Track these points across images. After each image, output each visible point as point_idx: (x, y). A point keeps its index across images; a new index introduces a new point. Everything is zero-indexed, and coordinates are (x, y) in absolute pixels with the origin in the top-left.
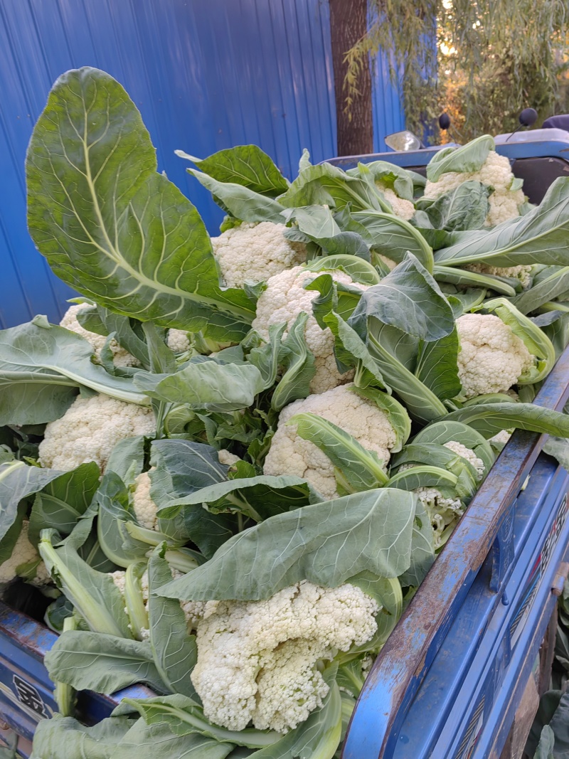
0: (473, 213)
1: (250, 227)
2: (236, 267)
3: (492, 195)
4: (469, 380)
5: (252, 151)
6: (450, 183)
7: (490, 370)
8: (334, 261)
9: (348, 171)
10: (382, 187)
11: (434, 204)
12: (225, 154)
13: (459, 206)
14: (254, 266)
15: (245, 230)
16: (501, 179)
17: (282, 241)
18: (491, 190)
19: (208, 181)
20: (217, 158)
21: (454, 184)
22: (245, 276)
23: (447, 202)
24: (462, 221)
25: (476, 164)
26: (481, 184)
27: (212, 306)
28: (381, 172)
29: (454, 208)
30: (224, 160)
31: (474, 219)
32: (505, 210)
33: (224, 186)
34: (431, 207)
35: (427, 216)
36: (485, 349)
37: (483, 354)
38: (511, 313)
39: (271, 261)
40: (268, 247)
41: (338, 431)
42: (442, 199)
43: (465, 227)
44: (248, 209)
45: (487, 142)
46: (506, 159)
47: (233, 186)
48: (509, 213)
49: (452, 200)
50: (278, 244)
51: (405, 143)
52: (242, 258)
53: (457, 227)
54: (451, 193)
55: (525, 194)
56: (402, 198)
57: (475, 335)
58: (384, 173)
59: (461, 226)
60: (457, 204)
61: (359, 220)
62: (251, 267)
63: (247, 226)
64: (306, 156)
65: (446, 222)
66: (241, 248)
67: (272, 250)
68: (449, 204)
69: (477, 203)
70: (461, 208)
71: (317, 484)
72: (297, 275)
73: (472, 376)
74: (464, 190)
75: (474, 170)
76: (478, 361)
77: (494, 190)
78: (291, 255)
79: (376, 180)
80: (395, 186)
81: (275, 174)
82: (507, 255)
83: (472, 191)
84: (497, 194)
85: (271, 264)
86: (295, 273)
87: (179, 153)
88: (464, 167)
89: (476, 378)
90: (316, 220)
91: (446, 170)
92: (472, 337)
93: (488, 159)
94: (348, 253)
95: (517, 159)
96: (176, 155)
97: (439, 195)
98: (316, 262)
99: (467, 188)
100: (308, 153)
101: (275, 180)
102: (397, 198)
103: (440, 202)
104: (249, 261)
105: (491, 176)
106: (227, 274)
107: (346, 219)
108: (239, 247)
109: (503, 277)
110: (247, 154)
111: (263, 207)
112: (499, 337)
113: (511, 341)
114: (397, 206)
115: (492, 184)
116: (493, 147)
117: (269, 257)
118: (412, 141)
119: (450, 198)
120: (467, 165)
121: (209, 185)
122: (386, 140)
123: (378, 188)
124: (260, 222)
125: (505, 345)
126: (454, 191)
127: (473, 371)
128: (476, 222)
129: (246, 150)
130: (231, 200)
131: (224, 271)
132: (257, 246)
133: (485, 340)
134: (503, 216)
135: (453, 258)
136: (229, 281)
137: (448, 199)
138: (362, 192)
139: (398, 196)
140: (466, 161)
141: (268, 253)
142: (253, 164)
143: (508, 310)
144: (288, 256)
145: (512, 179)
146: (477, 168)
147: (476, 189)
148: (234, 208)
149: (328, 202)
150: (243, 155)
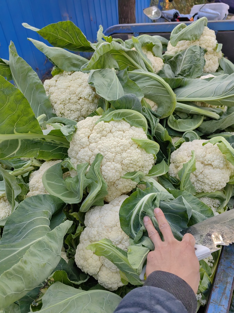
0: (196, 66)
1: (69, 75)
2: (60, 102)
3: (206, 54)
4: (198, 185)
5: (69, 24)
6: (182, 46)
7: (212, 182)
8: (119, 113)
9: (126, 41)
10: (146, 50)
11: (173, 58)
12: (53, 26)
13: (188, 61)
14: (71, 101)
15: (66, 76)
16: (211, 45)
17: (87, 86)
18: (205, 51)
19: (41, 46)
20: (48, 28)
21: (184, 46)
22: (66, 107)
23: (181, 58)
24: (190, 70)
25: (197, 35)
26: (200, 47)
27: (41, 140)
28: (145, 42)
29: (185, 62)
30: (53, 30)
31: (196, 70)
32: (212, 63)
33: (51, 49)
34: (172, 59)
35: (170, 67)
36: (210, 167)
37: (208, 171)
38: (228, 149)
39: (81, 98)
40: (80, 89)
41: (122, 253)
42: (178, 55)
43: (191, 74)
44: (67, 63)
45: (204, 21)
46: (213, 31)
47: (57, 50)
48: (214, 64)
49: (184, 57)
50: (85, 87)
51: (152, 11)
52: (63, 97)
53: (187, 73)
54: (183, 52)
55: (222, 52)
56: (157, 57)
57: (203, 158)
58: (147, 43)
59: (189, 73)
60: (187, 59)
61: (133, 77)
62: (69, 102)
63: (67, 74)
64: (101, 30)
65: (180, 70)
66: (63, 90)
67: (82, 91)
68: (182, 59)
69: (198, 60)
70: (189, 63)
71: (108, 278)
72: (96, 124)
73: (201, 183)
74: (191, 52)
75: (196, 39)
76: (205, 175)
77: (207, 51)
78: (93, 95)
79: (142, 46)
80: (153, 50)
81: (83, 38)
82: (220, 101)
83: (196, 53)
84: (208, 53)
85: (81, 100)
86: (94, 122)
87: (25, 25)
88: (191, 37)
89: (203, 184)
90: (107, 81)
91: (181, 39)
92: (201, 159)
93: (204, 31)
94: (127, 109)
95: (219, 31)
96: (23, 26)
97: (176, 53)
98: (108, 113)
99: (193, 51)
100: (102, 28)
101: (83, 42)
102: (154, 57)
103: (177, 57)
104: (68, 99)
105: (206, 43)
106: (55, 106)
107: (126, 78)
108: (62, 88)
109: (213, 108)
110: (66, 26)
111: (76, 62)
112: (219, 160)
113: (225, 163)
114: (154, 62)
115: (206, 48)
116: (206, 24)
117: (79, 96)
118: (156, 10)
119: (183, 55)
120: (193, 36)
121: (42, 49)
122: (144, 11)
123: (143, 51)
124: (74, 72)
125: (222, 165)
126: (185, 51)
127: (201, 180)
128: (197, 72)
129: (65, 24)
130: (56, 58)
131: (53, 104)
132: (72, 88)
133: (209, 162)
134: (210, 66)
135: (186, 97)
136: (56, 110)
137: (181, 56)
138: (135, 57)
139: (154, 55)
140: (192, 33)
141: (79, 94)
142: (70, 32)
143: (226, 146)
144: (91, 96)
145: (217, 45)
146: (198, 38)
147: (198, 51)
148: (58, 63)
149: (115, 66)
150: (63, 27)
